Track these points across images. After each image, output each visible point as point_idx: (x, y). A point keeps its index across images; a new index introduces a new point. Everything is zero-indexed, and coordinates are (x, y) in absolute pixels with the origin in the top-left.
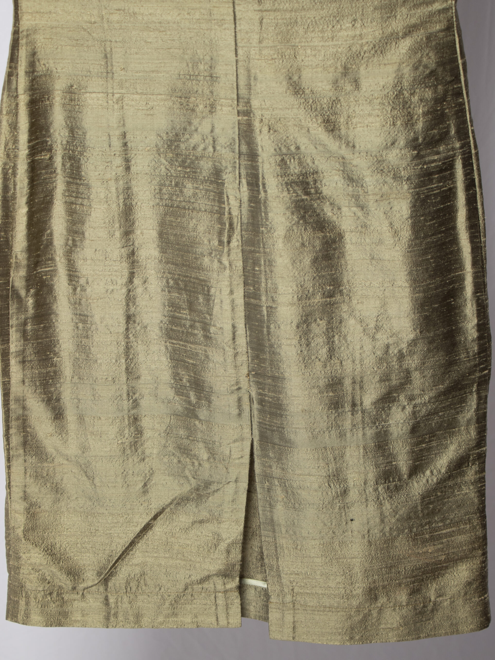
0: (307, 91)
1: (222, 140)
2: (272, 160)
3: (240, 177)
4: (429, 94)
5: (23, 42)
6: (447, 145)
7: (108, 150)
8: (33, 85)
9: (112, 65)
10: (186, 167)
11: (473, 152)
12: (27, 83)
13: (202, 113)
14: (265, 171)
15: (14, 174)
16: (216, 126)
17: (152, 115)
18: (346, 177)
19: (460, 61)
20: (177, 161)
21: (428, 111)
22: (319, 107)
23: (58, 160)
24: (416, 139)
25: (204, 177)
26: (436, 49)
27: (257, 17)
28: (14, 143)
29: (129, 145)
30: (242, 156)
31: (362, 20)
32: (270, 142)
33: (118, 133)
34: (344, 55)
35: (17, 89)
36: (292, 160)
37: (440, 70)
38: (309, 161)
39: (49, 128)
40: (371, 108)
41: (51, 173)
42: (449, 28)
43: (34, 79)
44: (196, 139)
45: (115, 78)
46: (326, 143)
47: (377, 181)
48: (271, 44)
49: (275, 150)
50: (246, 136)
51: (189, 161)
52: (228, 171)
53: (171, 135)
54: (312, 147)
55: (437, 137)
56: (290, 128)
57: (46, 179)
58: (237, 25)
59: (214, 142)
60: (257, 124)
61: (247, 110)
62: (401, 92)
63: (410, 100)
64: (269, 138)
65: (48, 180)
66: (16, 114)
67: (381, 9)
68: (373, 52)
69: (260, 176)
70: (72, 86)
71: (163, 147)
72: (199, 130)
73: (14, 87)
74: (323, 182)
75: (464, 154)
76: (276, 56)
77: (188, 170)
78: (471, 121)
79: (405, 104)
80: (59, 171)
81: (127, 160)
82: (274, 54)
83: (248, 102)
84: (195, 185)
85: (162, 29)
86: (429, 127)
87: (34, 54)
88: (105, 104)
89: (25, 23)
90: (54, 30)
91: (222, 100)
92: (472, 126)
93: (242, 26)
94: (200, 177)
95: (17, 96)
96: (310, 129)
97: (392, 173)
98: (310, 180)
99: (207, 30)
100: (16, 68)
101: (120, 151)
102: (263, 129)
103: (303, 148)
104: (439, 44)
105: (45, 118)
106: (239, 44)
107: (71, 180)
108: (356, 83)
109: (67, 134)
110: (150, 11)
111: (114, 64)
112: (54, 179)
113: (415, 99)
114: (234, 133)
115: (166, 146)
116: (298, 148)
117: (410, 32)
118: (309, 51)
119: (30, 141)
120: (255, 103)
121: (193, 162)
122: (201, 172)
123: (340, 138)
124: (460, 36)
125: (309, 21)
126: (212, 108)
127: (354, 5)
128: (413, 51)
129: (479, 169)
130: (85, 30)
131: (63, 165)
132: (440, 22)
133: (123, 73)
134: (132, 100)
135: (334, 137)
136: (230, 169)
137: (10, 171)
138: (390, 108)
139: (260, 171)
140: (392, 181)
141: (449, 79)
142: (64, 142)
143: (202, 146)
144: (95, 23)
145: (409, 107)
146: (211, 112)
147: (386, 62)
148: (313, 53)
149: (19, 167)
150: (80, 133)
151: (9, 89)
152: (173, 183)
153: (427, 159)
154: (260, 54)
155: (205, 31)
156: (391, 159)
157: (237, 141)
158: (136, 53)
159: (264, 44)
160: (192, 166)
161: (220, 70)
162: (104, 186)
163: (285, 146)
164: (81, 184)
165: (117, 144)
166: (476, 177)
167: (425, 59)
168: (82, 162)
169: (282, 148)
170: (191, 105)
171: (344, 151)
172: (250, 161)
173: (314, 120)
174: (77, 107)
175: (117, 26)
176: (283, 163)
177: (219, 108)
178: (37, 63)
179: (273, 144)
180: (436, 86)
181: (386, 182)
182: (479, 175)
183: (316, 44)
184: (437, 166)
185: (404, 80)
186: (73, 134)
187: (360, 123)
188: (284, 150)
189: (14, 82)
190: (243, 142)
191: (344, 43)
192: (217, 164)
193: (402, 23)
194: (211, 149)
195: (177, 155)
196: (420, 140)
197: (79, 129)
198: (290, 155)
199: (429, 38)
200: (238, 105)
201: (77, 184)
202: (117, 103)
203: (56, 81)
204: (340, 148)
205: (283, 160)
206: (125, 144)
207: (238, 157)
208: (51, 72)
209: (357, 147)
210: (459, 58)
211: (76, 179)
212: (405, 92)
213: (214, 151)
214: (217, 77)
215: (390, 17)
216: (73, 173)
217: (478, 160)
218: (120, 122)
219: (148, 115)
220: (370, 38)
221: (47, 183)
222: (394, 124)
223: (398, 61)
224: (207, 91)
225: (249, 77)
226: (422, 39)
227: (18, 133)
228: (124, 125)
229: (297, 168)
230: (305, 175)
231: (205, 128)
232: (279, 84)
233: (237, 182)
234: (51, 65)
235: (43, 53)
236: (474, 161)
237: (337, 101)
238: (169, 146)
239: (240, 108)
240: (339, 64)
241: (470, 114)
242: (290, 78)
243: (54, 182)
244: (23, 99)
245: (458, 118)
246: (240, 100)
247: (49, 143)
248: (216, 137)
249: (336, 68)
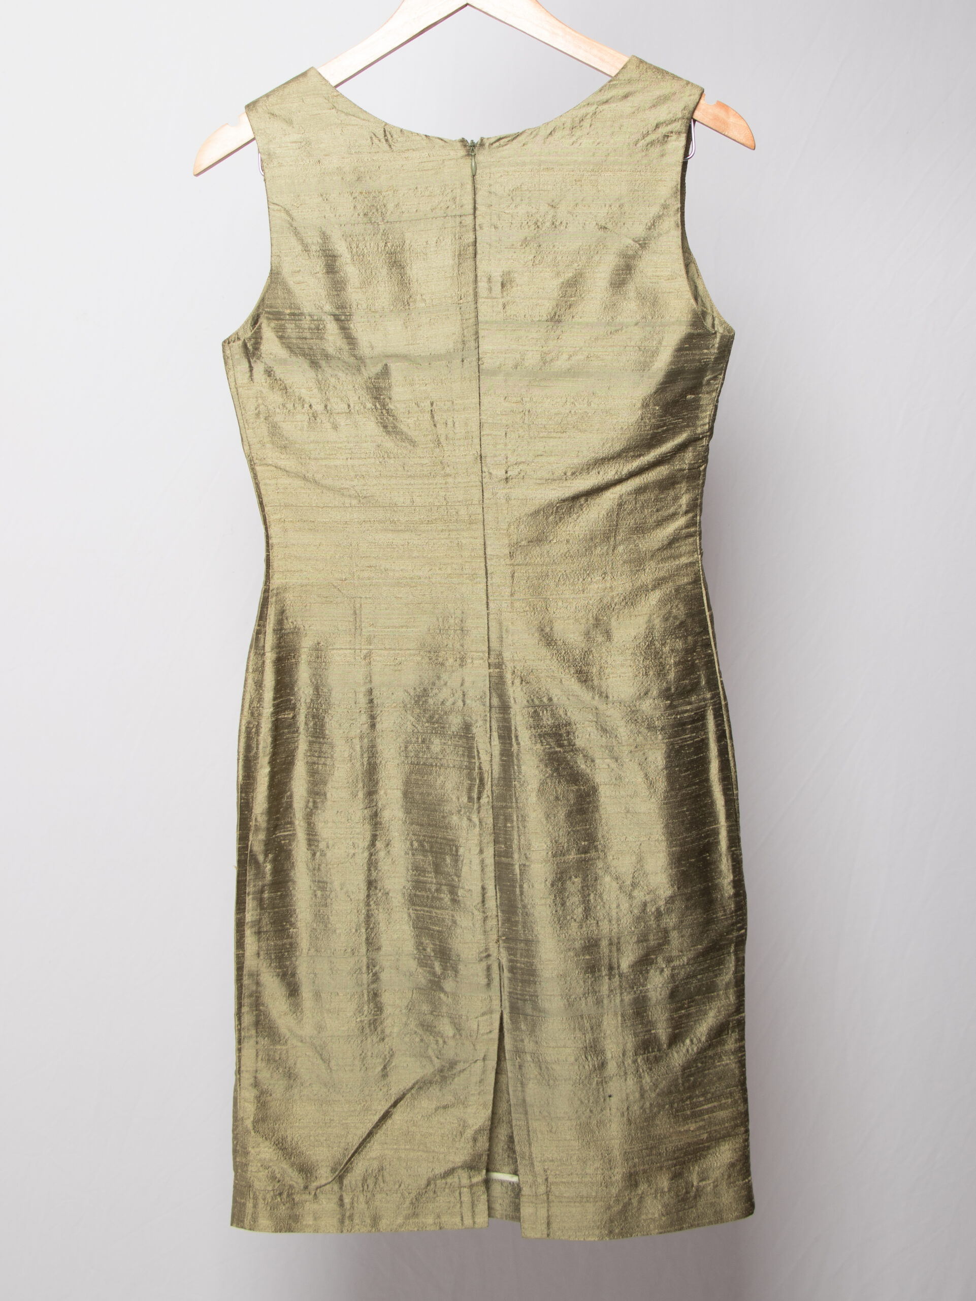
0: (559, 643)
1: (471, 693)
2: (525, 711)
3: (491, 730)
4: (679, 645)
5: (272, 600)
6: (698, 696)
7: (353, 706)
8: (280, 643)
9: (361, 621)
10: (433, 723)
11: (723, 703)
12: (275, 641)
13: (452, 666)
14: (518, 723)
15: (258, 733)
16: (466, 679)
17: (399, 670)
18: (600, 729)
19: (707, 614)
20: (424, 716)
21: (679, 661)
22: (571, 658)
23: (301, 719)
24: (668, 689)
25: (453, 732)
26: (685, 601)
27: (509, 570)
28: (259, 702)
29: (375, 702)
30: (493, 709)
31: (611, 573)
32: (522, 694)
33: (363, 689)
34: (595, 607)
35: (264, 646)
36: (545, 712)
37: (689, 621)
38: (561, 713)
39: (293, 686)
40: (623, 658)
41: (294, 732)
42: (696, 581)
43: (282, 637)
44: (445, 693)
45: (363, 633)
46: (579, 693)
47: (631, 731)
48: (522, 596)
49: (528, 701)
50: (497, 689)
51: (437, 716)
52: (478, 725)
53: (419, 690)
54: (565, 698)
55: (689, 688)
56: (542, 679)
57: (288, 739)
58: (489, 579)
59: (464, 695)
60: (508, 677)
61: (499, 662)
62: (652, 642)
63: (662, 650)
64: (522, 689)
65: (290, 740)
66: (262, 672)
67: (630, 562)
68: (623, 604)
69: (513, 728)
70: (319, 643)
71: (410, 703)
72: (448, 684)
73: (261, 644)
74: (576, 734)
75: (715, 705)
76: (528, 608)
77: (436, 726)
78: (720, 672)
79: (657, 655)
80: (301, 730)
81: (373, 717)
82: (526, 607)
83: (500, 655)
84: (443, 741)
85: (414, 584)
86: (681, 677)
87: (282, 612)
88: (353, 660)
89: (276, 582)
90: (304, 588)
91: (472, 653)
92: (721, 677)
93: (495, 580)
94: (449, 732)
95: (264, 654)
96: (563, 680)
97: (646, 723)
98: (563, 731)
99: (458, 584)
100: (264, 626)
101: (366, 708)
102: (516, 681)
103: (555, 700)
104: (688, 596)
105: (290, 676)
106: (490, 598)
107: (314, 739)
108: (608, 635)
109: (311, 692)
110: (402, 567)
111: (363, 619)
112: (296, 739)
113: (667, 649)
114: (485, 686)
115: (413, 702)
116: (550, 699)
117: (659, 584)
118: (560, 604)
119: (275, 699)
120: (507, 655)
121: (441, 718)
122: (450, 727)
123: (593, 688)
124: (706, 589)
125: (560, 574)
126: (462, 661)
127: (603, 559)
128: (663, 602)
129: (729, 721)
130: (335, 587)
131: (306, 724)
132: (688, 575)
133: (371, 629)
134: (380, 656)
135: (587, 687)
136: (480, 723)
137: (254, 730)
138: (642, 658)
139: (513, 723)
140: (646, 731)
141: (697, 630)
142: (308, 701)
143: (451, 700)
144: (346, 579)
145: (661, 657)
146: (461, 666)
147: (637, 613)
148: (565, 605)
149: (263, 725)
150: (325, 690)
151: (257, 647)
152: (420, 740)
153: (680, 709)
154: (512, 607)
155: (457, 586)
156: (644, 709)
157: (488, 694)
158: (386, 609)
159: (515, 597)
160: (441, 721)
161: (470, 623)
162: (349, 744)
163: (538, 697)
164: (325, 743)
165: (363, 700)
166: (727, 728)
167: (674, 611)
168: (327, 720)
169: (535, 700)
170: (440, 660)
171: (597, 702)
172: (501, 713)
173: (567, 671)
174: (324, 664)
175: (367, 582)
176: (536, 715)
177: (469, 661)
178: (285, 621)
179: (526, 696)
180: (686, 637)
181: (640, 733)
182: (730, 726)
183: (567, 596)
184: (690, 716)
185: (655, 631)
186: (318, 692)
187: (613, 673)
188: (537, 702)
189: (262, 640)
190: (494, 694)
191: (595, 595)
192: (466, 718)
193: (651, 576)
194: (460, 703)
195: (424, 711)
196: (673, 690)
197: (324, 686)
198: (543, 706)
199: (677, 590)
200: (489, 658)
201: (320, 743)
202: (365, 659)
203: (303, 639)
204: (593, 698)
205: (535, 711)
206: (371, 701)
207: (488, 710)
208: (299, 629)
209: (611, 697)
210: (707, 610)
211: (320, 738)
212: (656, 643)
213: (464, 705)
214: (468, 631)
215: (639, 570)
216: (316, 732)
217: (727, 711)
218: (366, 678)
219: (396, 671)
220: (620, 590)
221: (289, 743)
222: (647, 674)
223: (648, 612)
224: (458, 646)
225: (501, 629)
226: (671, 591)
227: (263, 691)
228: (371, 681)
229: (550, 719)
230: (558, 727)
231: (454, 682)
232: (531, 635)
233: (488, 735)
234: (299, 623)
235: (291, 610)
236: (724, 712)
237: (587, 652)
238: (416, 702)
239: (492, 660)
240: (590, 615)
241: (719, 665)
242: (542, 630)
243: (296, 741)
244: (270, 657)
245: (708, 668)
246: (491, 653)
247: (293, 702)
248: (466, 690)
249: (588, 619)
